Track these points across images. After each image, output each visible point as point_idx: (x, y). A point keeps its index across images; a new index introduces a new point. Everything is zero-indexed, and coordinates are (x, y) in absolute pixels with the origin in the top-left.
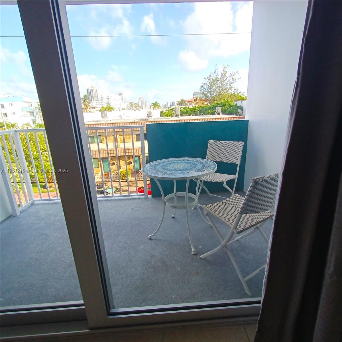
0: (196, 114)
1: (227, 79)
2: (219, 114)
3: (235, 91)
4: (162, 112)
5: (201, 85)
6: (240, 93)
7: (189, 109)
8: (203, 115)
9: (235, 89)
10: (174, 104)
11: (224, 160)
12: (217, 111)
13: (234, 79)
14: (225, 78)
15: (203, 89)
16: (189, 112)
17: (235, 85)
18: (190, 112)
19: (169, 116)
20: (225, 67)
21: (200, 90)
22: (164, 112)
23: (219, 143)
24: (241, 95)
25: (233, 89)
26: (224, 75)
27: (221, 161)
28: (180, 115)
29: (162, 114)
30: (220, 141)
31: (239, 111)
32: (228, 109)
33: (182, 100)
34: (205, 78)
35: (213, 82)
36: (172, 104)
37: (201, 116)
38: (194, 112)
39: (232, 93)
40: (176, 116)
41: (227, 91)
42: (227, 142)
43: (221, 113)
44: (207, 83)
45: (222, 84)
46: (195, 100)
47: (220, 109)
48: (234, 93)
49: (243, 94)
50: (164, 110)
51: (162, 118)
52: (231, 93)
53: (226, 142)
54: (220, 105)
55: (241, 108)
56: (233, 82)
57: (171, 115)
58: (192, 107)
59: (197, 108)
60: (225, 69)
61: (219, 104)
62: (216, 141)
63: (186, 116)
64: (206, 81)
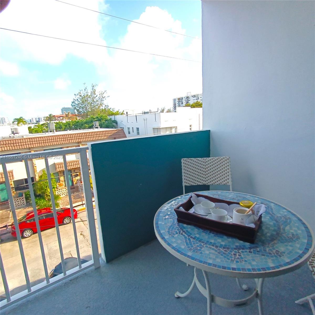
0: (71, 129)
1: (97, 96)
2: (97, 128)
3: (106, 107)
4: (29, 128)
5: (72, 100)
6: (110, 109)
7: (63, 124)
8: (80, 129)
9: (106, 106)
10: (41, 120)
11: (207, 182)
12: (95, 125)
13: (104, 97)
14: (95, 96)
15: (74, 104)
16: (63, 127)
17: (105, 102)
18: (65, 127)
19: (40, 132)
20: (94, 86)
21: (72, 106)
22: (32, 128)
23: (197, 161)
24: (112, 111)
25: (104, 106)
26: (94, 92)
27: (203, 184)
28: (55, 131)
29: (31, 130)
30: (198, 159)
31: (114, 124)
32: (105, 123)
33: (50, 115)
34: (75, 95)
35: (84, 99)
36: (38, 120)
37: (79, 130)
38: (68, 127)
39: (104, 108)
40: (51, 131)
41: (98, 107)
42: (208, 158)
43: (99, 127)
44: (78, 99)
45: (93, 101)
46: (67, 116)
47: (97, 123)
48: (105, 109)
49: (114, 109)
50: (33, 126)
51: (31, 134)
52: (102, 109)
53: (205, 158)
54: (96, 119)
55: (116, 122)
56: (103, 99)
57: (42, 131)
58: (66, 122)
59: (71, 123)
60: (94, 88)
61: (94, 119)
62: (191, 159)
63: (60, 131)
64: (76, 97)
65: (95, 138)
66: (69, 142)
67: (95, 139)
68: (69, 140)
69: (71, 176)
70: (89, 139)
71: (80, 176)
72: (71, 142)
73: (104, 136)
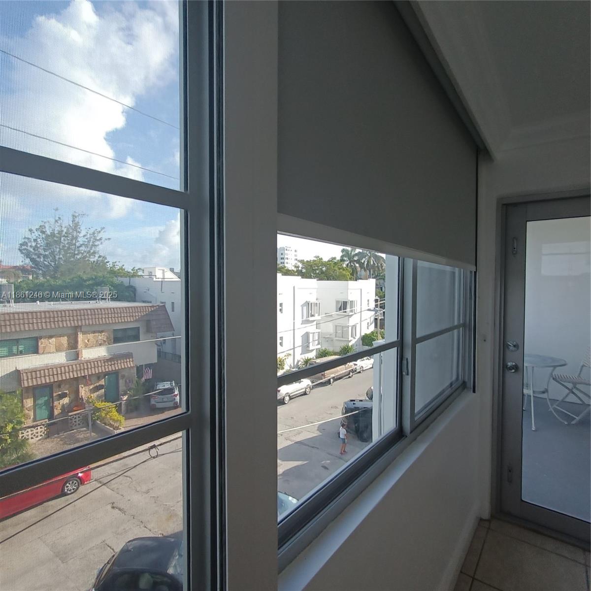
2: (105, 300)
5: (22, 240)
13: (98, 239)
17: (101, 250)
26: (76, 227)
34: (31, 230)
44: (36, 238)
55: (133, 290)
56: (96, 243)
60: (76, 219)
64: (33, 234)
65: (112, 319)
66: (57, 327)
67: (111, 322)
68: (58, 321)
69: (50, 397)
70: (99, 322)
71: (69, 397)
72: (61, 326)
73: (130, 316)
